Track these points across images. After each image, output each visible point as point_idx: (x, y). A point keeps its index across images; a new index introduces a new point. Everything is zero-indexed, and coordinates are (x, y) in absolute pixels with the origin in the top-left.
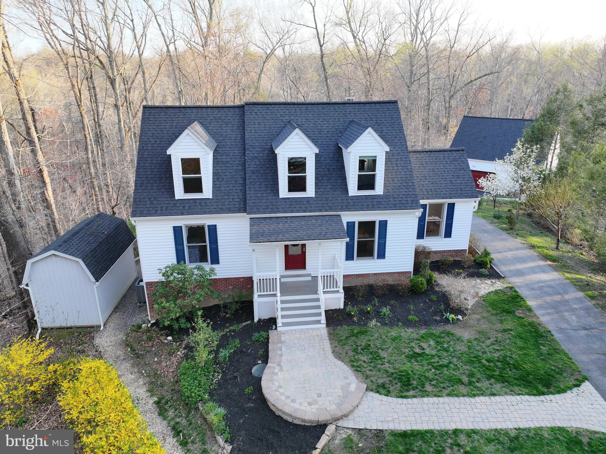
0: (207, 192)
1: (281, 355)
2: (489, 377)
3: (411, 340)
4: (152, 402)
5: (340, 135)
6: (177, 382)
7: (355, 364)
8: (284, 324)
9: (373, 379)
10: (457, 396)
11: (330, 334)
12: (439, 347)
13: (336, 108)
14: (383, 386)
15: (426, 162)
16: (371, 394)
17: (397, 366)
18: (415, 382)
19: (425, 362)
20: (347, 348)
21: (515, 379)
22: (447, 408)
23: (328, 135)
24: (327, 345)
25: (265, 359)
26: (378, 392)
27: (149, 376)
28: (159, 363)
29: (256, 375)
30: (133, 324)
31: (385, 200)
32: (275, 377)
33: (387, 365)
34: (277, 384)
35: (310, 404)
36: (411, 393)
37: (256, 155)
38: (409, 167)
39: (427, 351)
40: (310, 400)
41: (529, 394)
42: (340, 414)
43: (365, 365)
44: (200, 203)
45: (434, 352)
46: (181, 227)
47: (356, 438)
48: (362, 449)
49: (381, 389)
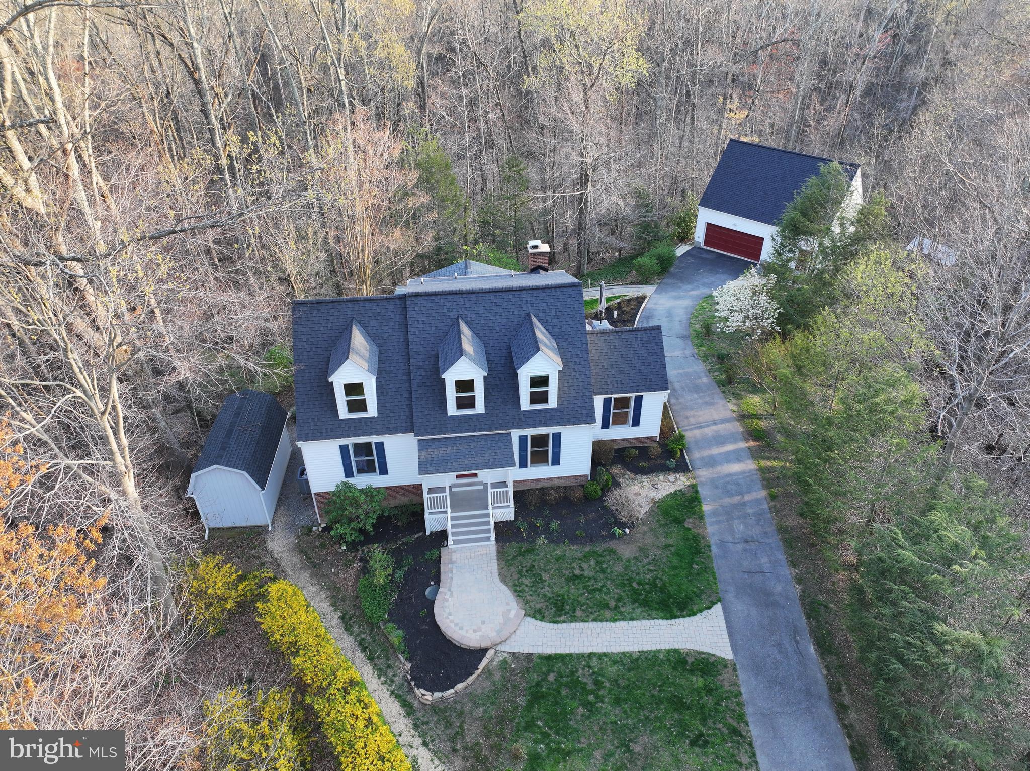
0: (372, 410)
1: (452, 578)
2: (634, 601)
3: (574, 559)
4: (337, 617)
5: (514, 333)
6: (357, 597)
7: (518, 588)
8: (456, 542)
9: (532, 604)
10: (601, 621)
11: (499, 552)
12: (598, 568)
13: (511, 296)
14: (539, 611)
15: (615, 346)
16: (529, 619)
17: (556, 589)
18: (568, 607)
19: (581, 586)
20: (513, 569)
21: (657, 603)
22: (590, 633)
23: (501, 334)
24: (494, 565)
25: (438, 582)
26: (534, 617)
27: (329, 589)
28: (337, 574)
29: (429, 597)
30: (302, 523)
31: (559, 413)
32: (446, 604)
33: (547, 588)
34: (447, 610)
35: (475, 631)
36: (563, 618)
37: (421, 363)
38: (588, 373)
39: (586, 573)
40: (475, 628)
41: (663, 618)
42: (499, 641)
43: (527, 589)
44: (365, 422)
45: (592, 574)
46: (347, 446)
47: (510, 660)
48: (514, 670)
49: (538, 614)
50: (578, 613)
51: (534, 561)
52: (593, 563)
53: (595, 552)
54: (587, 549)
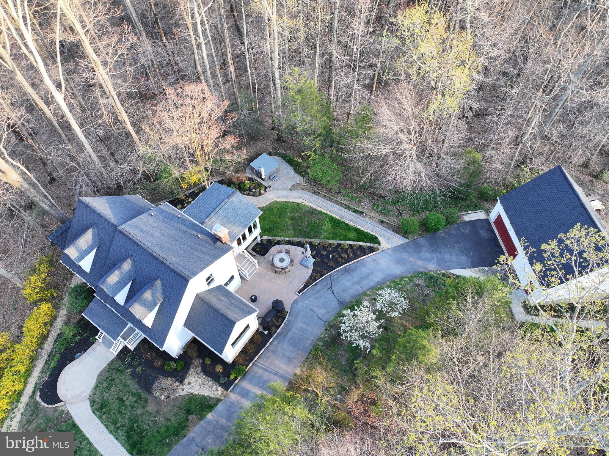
2: (127, 432)
3: (130, 391)
7: (99, 385)
9: (95, 396)
11: (112, 361)
12: (133, 404)
13: (157, 262)
16: (88, 401)
17: (110, 398)
18: (104, 410)
19: (119, 405)
20: (107, 374)
21: (133, 441)
26: (91, 403)
29: (75, 358)
31: (150, 332)
32: (72, 368)
34: (69, 371)
36: (97, 413)
39: (126, 402)
40: (67, 388)
42: (69, 401)
43: (101, 388)
45: (128, 404)
47: (65, 412)
48: (62, 417)
49: (93, 403)
50: (104, 417)
51: (117, 378)
52: (134, 400)
53: (140, 395)
54: (140, 391)
